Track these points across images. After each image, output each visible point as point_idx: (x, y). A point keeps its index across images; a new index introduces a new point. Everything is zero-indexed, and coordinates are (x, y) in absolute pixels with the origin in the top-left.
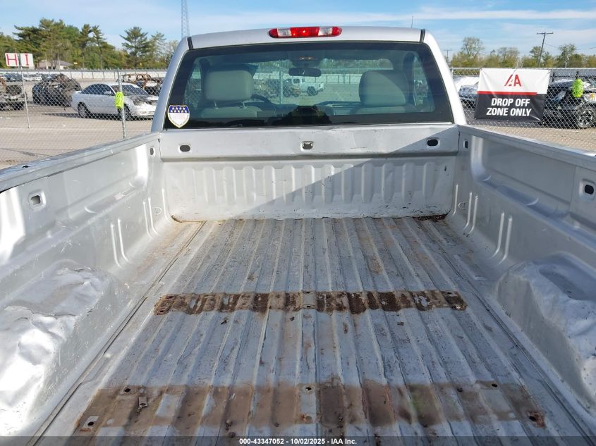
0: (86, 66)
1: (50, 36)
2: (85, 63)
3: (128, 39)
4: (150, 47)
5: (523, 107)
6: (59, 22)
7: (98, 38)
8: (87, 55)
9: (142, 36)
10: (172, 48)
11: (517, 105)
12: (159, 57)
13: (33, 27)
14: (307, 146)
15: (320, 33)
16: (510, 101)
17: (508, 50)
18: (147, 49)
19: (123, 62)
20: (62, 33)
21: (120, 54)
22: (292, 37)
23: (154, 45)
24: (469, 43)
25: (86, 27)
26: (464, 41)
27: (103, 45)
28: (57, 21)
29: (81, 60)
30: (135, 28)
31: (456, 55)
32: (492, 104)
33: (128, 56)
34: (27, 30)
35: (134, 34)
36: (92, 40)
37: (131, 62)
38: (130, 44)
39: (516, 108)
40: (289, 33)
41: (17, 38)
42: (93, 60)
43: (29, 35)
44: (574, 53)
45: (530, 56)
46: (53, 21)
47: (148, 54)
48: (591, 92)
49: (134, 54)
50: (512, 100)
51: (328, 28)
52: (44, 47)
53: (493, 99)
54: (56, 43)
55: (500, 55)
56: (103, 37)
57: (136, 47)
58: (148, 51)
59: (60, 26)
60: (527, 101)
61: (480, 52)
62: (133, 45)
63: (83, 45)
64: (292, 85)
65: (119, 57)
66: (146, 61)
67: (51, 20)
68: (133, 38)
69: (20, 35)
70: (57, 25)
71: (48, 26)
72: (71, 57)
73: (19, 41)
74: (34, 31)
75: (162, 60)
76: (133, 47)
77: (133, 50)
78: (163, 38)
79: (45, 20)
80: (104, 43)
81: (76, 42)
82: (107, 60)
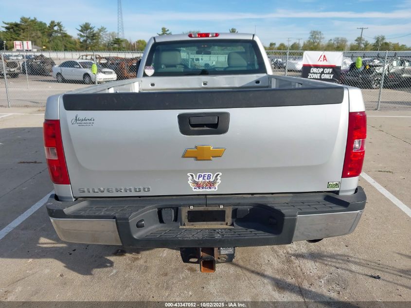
0: (52, 49)
1: (27, 29)
2: (52, 47)
3: (81, 31)
4: (97, 36)
5: (329, 73)
6: (34, 19)
7: (61, 30)
8: (52, 42)
9: (91, 29)
10: (111, 37)
11: (325, 72)
12: (103, 43)
13: (16, 23)
14: (205, 84)
15: (210, 36)
16: (321, 70)
17: (340, 39)
18: (94, 38)
19: (77, 46)
20: (35, 27)
21: (75, 41)
22: (198, 37)
23: (99, 35)
24: (314, 34)
25: (52, 22)
26: (311, 33)
27: (64, 35)
28: (32, 18)
29: (49, 45)
30: (86, 24)
31: (306, 42)
32: (311, 72)
33: (81, 43)
34: (11, 24)
35: (86, 28)
36: (56, 32)
37: (83, 47)
38: (82, 34)
39: (325, 74)
40: (197, 35)
41: (4, 30)
42: (57, 45)
43: (12, 28)
44: (384, 41)
45: (355, 43)
46: (29, 18)
47: (94, 41)
48: (380, 66)
49: (85, 41)
50: (322, 69)
51: (213, 33)
52: (24, 36)
53: (312, 69)
54: (32, 34)
55: (335, 42)
56: (64, 29)
57: (87, 37)
58: (96, 39)
59: (34, 22)
60: (331, 70)
61: (321, 40)
62: (85, 35)
63: (50, 35)
64: (194, 62)
65: (75, 43)
66: (94, 46)
67: (28, 17)
68: (84, 30)
69: (7, 28)
70: (32, 21)
71: (26, 22)
72: (41, 43)
73: (6, 32)
74: (17, 25)
75: (104, 45)
76: (85, 36)
77: (85, 38)
78: (106, 30)
79: (24, 18)
80: (65, 33)
81: (46, 33)
82: (66, 45)
